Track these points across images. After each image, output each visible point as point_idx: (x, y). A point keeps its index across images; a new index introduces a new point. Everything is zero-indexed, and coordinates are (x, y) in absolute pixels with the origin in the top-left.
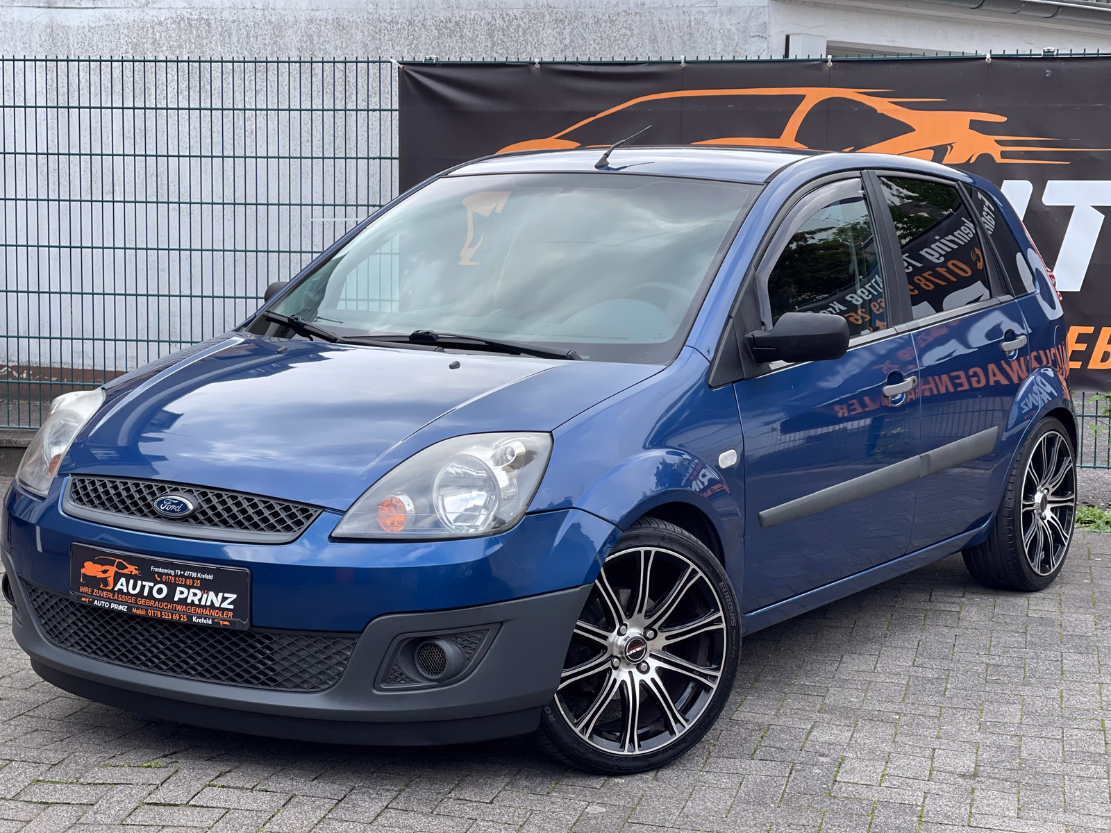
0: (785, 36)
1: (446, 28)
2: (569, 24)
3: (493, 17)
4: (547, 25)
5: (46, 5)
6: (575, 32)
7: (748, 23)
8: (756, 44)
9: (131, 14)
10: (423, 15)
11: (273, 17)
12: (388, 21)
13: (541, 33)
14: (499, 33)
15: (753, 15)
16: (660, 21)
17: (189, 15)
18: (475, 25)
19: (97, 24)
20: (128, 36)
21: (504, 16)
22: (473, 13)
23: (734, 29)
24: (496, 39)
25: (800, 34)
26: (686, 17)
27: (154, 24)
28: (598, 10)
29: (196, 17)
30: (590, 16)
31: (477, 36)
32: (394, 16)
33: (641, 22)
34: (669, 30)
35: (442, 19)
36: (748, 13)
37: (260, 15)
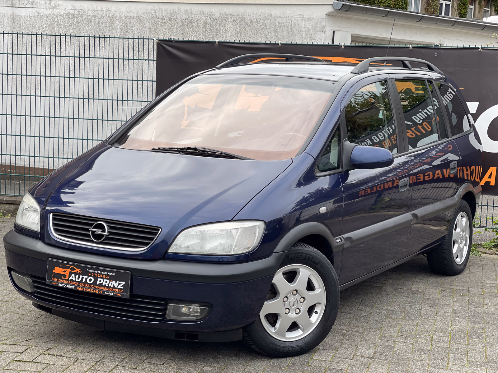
0: (333, 31)
1: (186, 22)
2: (239, 23)
3: (206, 18)
4: (229, 23)
5: (11, 6)
6: (241, 26)
7: (316, 25)
8: (320, 34)
9: (48, 11)
10: (176, 16)
11: (110, 15)
12: (160, 18)
13: (227, 26)
14: (209, 25)
15: (319, 22)
16: (279, 23)
17: (73, 13)
18: (198, 21)
19: (33, 15)
20: (47, 21)
21: (211, 18)
22: (197, 16)
23: (310, 27)
24: (207, 28)
25: (339, 31)
26: (290, 21)
27: (58, 15)
28: (252, 17)
29: (76, 13)
30: (248, 19)
31: (199, 26)
32: (163, 16)
33: (270, 23)
34: (282, 27)
35: (184, 18)
36: (317, 21)
37: (105, 13)
